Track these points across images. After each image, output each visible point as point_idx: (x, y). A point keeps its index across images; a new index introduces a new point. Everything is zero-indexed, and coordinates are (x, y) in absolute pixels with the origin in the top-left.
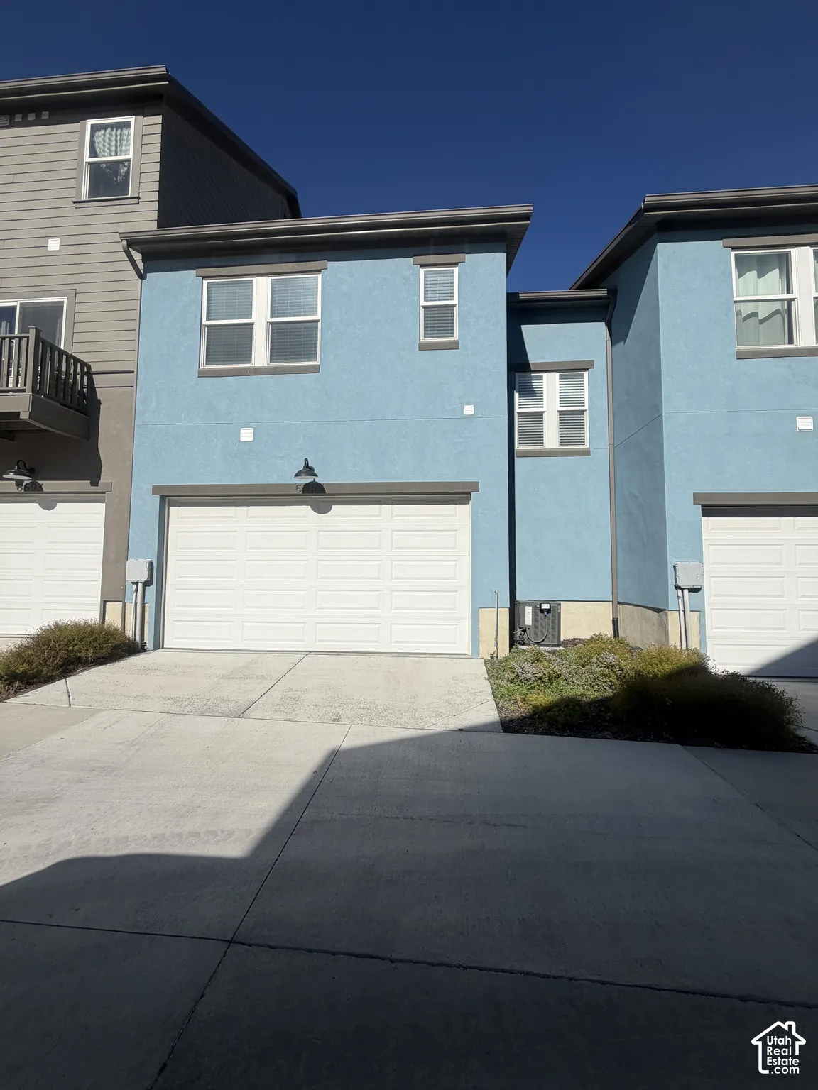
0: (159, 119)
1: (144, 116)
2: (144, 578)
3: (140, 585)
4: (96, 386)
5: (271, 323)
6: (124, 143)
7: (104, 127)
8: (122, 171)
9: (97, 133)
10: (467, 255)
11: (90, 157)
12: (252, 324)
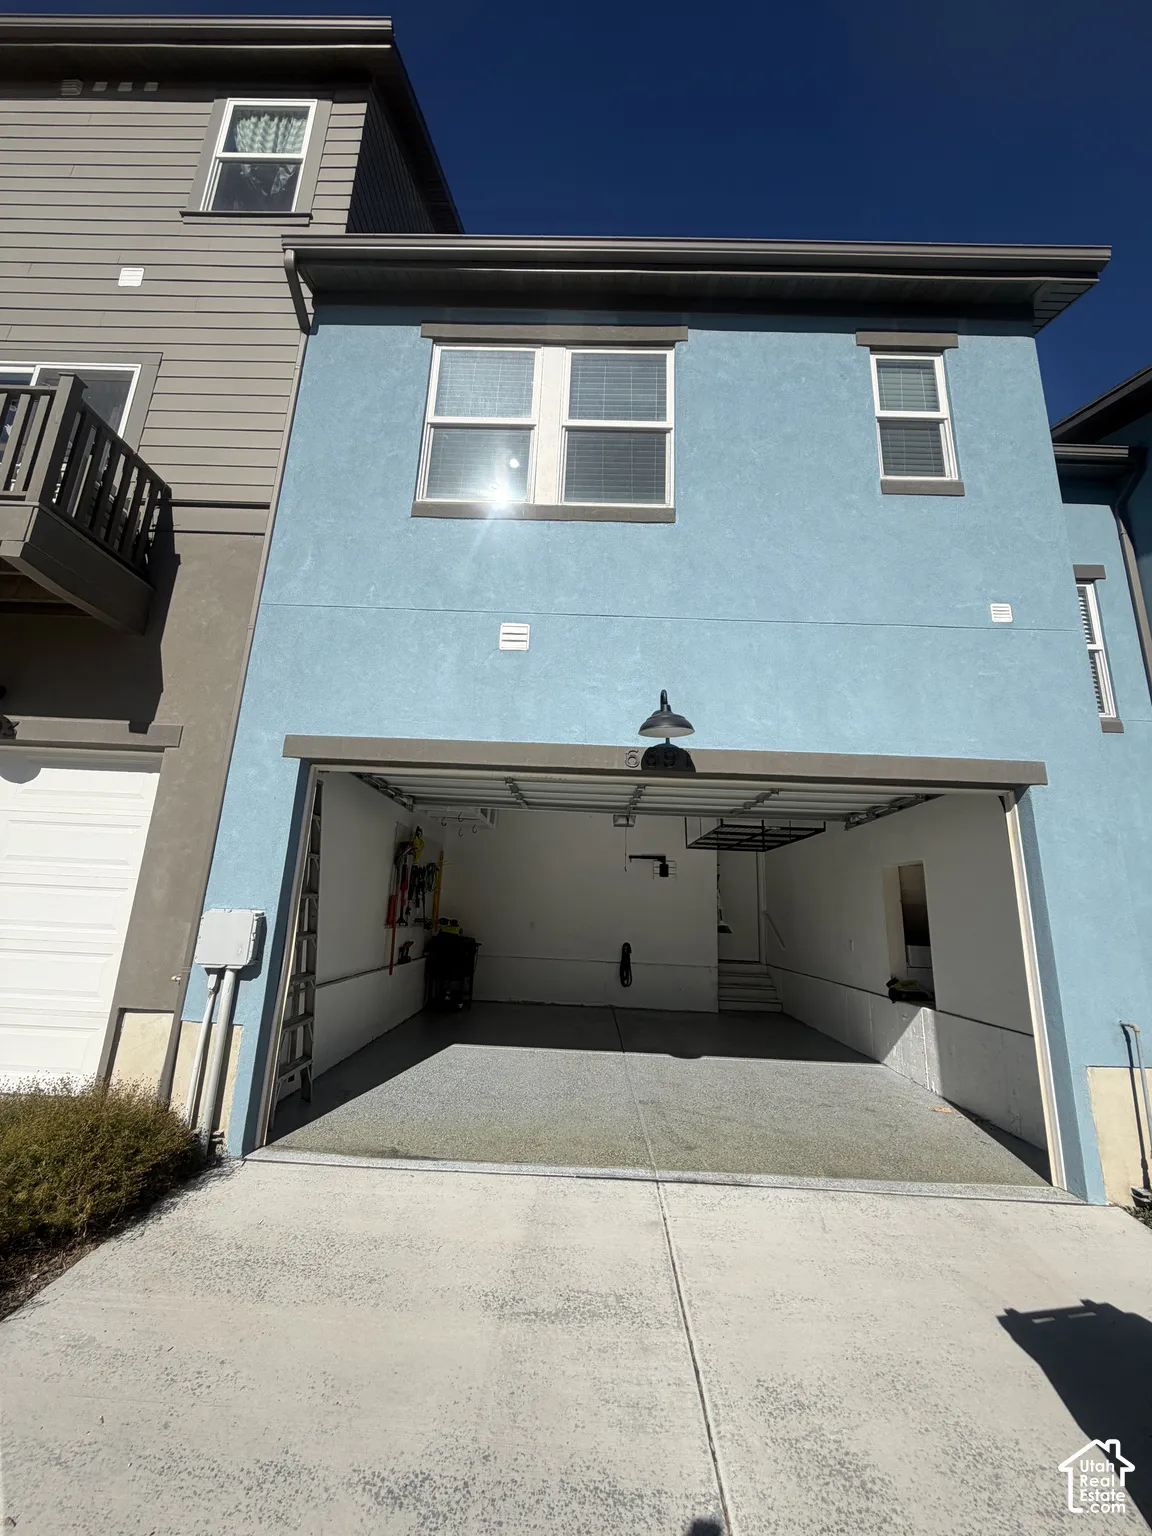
0: (362, 107)
1: (334, 102)
2: (243, 959)
3: (229, 976)
4: (175, 528)
5: (569, 429)
6: (291, 139)
7: (258, 113)
8: (281, 177)
9: (243, 122)
10: (960, 337)
11: (226, 149)
12: (530, 428)
